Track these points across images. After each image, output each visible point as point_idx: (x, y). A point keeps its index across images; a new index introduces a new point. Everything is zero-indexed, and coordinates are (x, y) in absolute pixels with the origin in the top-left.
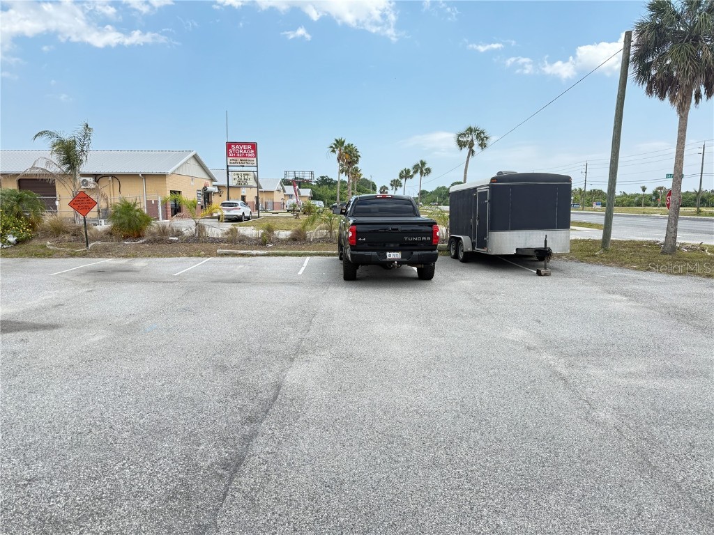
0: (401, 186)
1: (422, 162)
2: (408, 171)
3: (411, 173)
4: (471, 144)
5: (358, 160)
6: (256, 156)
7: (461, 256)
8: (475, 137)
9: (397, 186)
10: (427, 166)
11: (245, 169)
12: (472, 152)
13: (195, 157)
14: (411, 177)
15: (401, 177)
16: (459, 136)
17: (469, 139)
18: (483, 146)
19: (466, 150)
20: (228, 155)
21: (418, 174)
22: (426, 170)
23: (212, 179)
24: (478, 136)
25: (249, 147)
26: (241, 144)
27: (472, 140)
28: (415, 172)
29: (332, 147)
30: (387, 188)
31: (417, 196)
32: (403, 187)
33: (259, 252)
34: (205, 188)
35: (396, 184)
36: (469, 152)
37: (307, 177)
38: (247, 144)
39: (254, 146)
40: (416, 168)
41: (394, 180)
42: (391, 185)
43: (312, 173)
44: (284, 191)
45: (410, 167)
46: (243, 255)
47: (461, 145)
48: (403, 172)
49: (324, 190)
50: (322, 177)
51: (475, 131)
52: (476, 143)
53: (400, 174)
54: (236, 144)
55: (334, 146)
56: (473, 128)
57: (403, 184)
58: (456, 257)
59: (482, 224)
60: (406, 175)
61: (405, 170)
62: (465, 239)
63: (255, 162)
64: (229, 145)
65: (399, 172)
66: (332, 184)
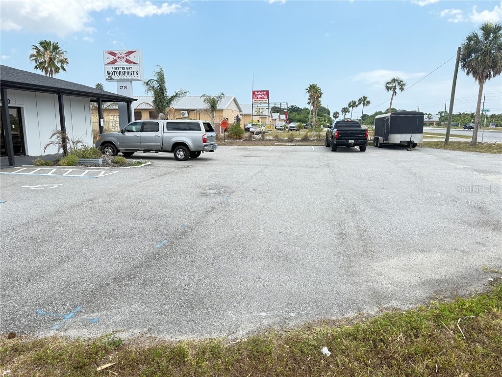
0: (349, 112)
1: (364, 97)
2: (354, 102)
3: (357, 104)
4: (395, 88)
5: (321, 96)
6: (268, 98)
7: (379, 145)
8: (397, 84)
9: (346, 112)
10: (367, 100)
11: (261, 105)
12: (395, 93)
13: (235, 100)
14: (357, 106)
15: (350, 106)
16: (387, 83)
17: (394, 85)
18: (402, 89)
19: (391, 92)
20: (253, 98)
21: (362, 105)
22: (367, 102)
23: (240, 111)
24: (399, 83)
25: (265, 93)
26: (260, 92)
27: (395, 86)
28: (360, 103)
29: (307, 89)
30: (338, 113)
31: (360, 119)
32: (350, 113)
33: (289, 144)
34: (238, 116)
35: (345, 110)
36: (393, 94)
37: (283, 107)
38: (263, 91)
39: (267, 93)
40: (360, 101)
41: (344, 108)
42: (342, 111)
43: (287, 104)
44: (272, 117)
45: (356, 100)
46: (285, 145)
47: (388, 89)
48: (351, 103)
49: (294, 115)
50: (292, 106)
51: (397, 81)
52: (398, 87)
53: (349, 104)
54: (257, 92)
55: (309, 89)
56: (396, 78)
57: (351, 111)
58: (377, 146)
59: (387, 132)
60: (353, 105)
61: (353, 101)
62: (381, 138)
63: (267, 101)
64: (254, 93)
65: (349, 103)
66: (299, 111)
